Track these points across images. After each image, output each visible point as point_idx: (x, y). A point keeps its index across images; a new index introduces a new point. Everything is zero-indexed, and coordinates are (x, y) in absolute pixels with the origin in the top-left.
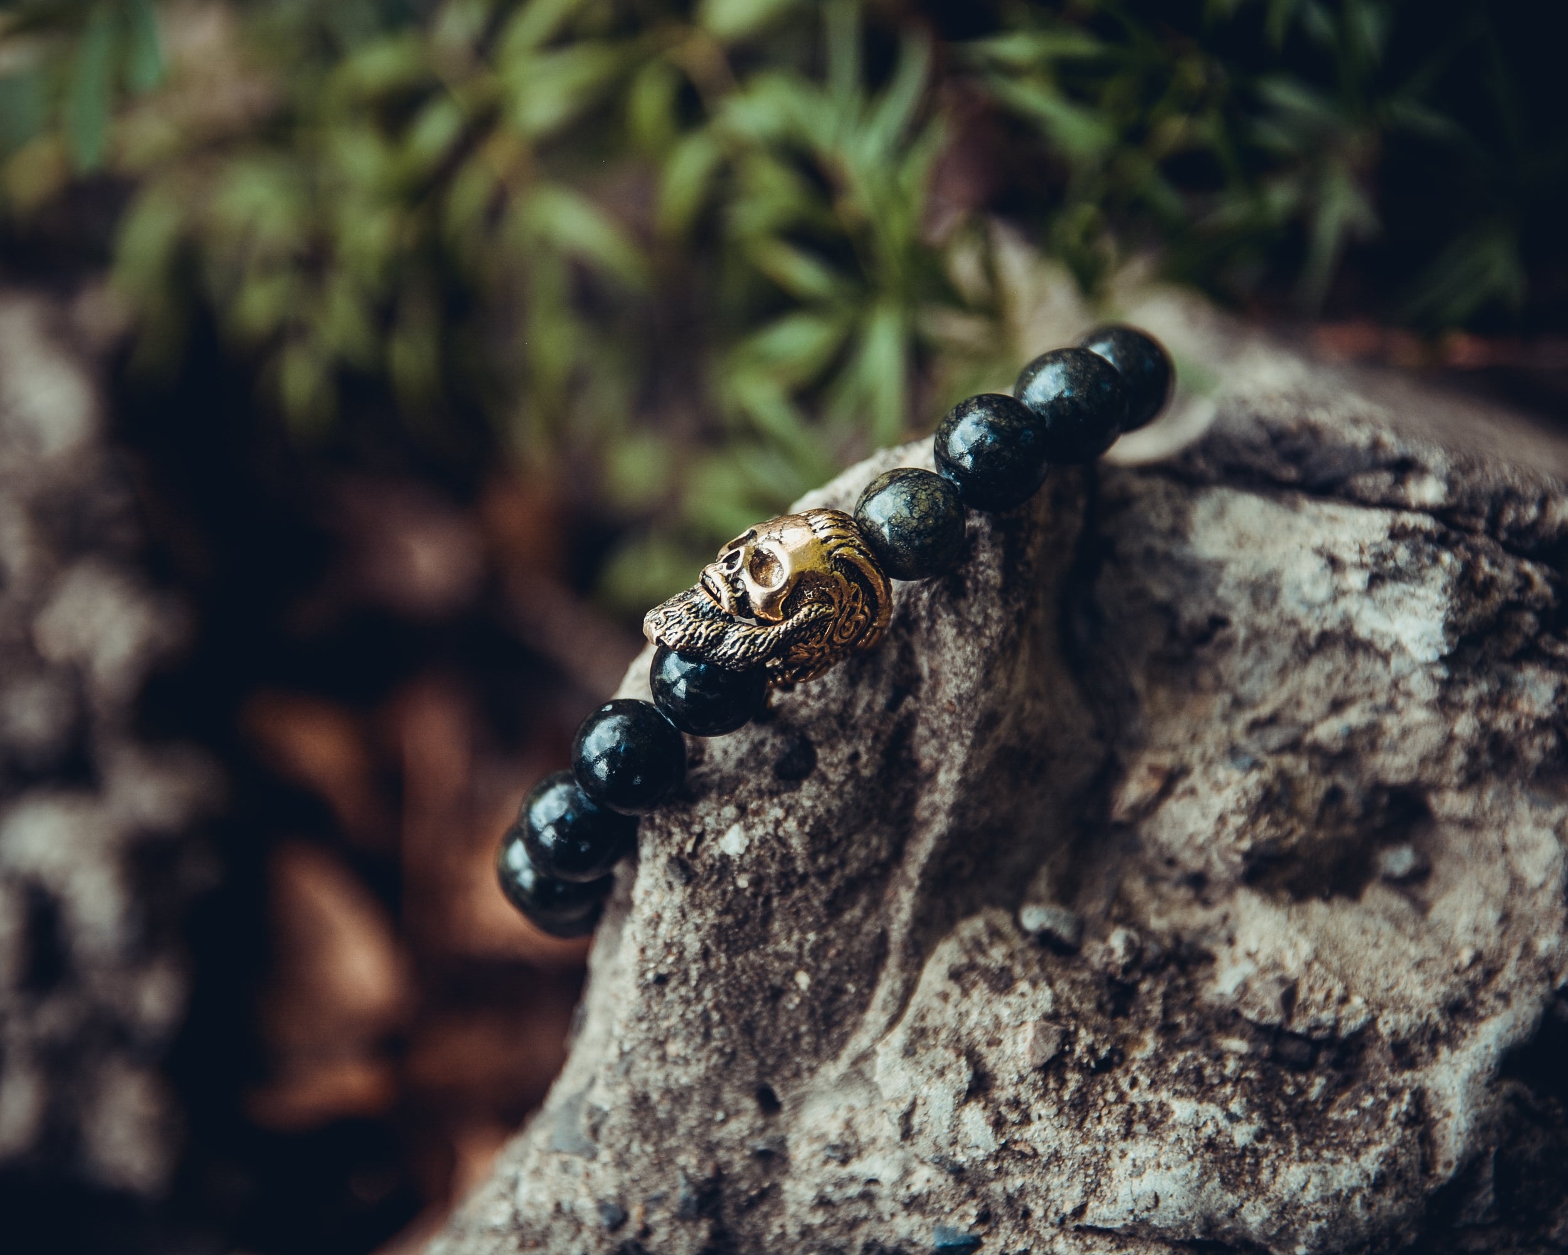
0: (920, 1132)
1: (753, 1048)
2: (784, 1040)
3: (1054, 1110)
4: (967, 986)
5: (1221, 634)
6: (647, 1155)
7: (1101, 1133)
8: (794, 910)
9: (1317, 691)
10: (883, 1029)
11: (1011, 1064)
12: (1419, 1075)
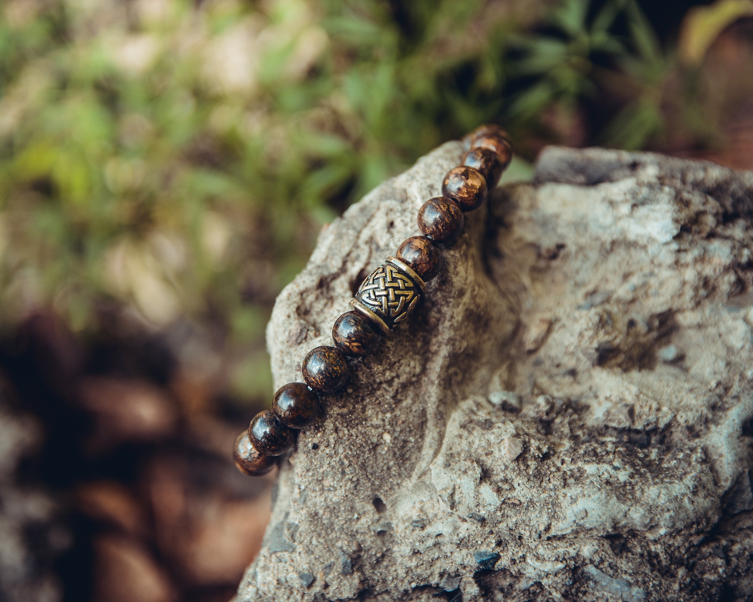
0: (459, 503)
1: (367, 476)
2: (382, 470)
3: (526, 479)
4: (470, 429)
5: (562, 253)
6: (322, 544)
7: (552, 487)
8: (378, 402)
9: (614, 272)
10: (431, 456)
11: (500, 461)
12: (702, 440)
